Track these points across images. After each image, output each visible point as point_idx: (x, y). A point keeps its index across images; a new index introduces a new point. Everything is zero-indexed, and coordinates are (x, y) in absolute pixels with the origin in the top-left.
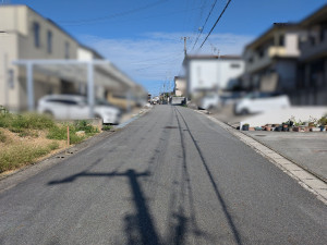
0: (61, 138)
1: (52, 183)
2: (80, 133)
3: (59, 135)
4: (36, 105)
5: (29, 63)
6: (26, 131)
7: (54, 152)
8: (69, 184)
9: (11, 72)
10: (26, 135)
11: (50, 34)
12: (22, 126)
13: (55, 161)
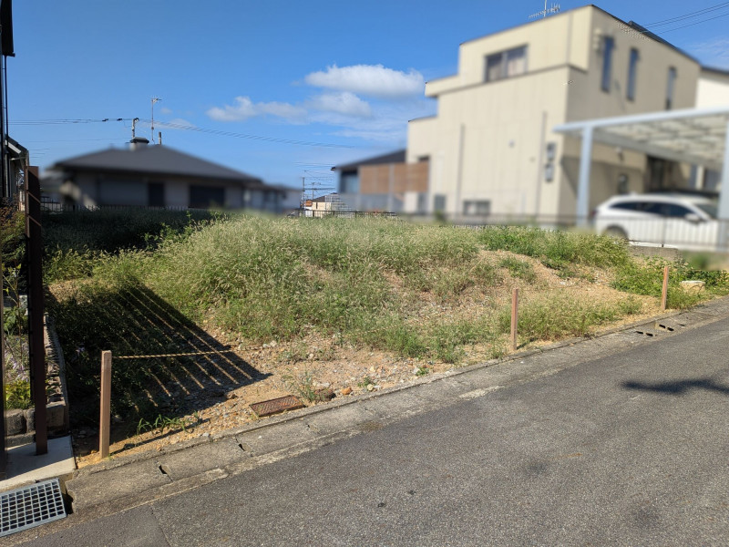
0: (643, 290)
1: (632, 385)
2: (690, 286)
3: (641, 283)
4: (593, 214)
5: (587, 127)
6: (571, 267)
7: (630, 320)
8: (672, 398)
9: (551, 147)
10: (571, 275)
11: (634, 54)
12: (564, 256)
13: (633, 339)
